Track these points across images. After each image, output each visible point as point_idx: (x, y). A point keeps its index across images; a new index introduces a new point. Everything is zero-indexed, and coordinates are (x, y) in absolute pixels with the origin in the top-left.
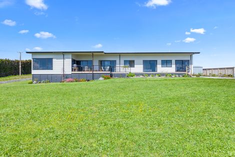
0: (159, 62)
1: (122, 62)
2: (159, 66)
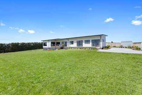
0: (84, 41)
1: (69, 42)
2: (84, 43)
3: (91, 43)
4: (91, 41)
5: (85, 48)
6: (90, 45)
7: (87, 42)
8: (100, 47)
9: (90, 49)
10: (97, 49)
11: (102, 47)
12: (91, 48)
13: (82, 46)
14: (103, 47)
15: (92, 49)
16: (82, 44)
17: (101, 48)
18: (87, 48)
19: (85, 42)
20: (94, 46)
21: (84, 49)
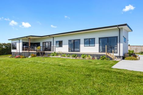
1: (55, 43)
2: (82, 46)
3: (97, 45)
4: (97, 41)
5: (85, 56)
6: (95, 49)
7: (90, 42)
8: (118, 55)
9: (93, 58)
10: (111, 59)
11: (122, 55)
12: (97, 55)
13: (79, 51)
14: (124, 54)
15: (98, 59)
16: (79, 48)
17: (119, 57)
18: (88, 55)
19: (85, 44)
20: (104, 51)
21: (81, 58)
